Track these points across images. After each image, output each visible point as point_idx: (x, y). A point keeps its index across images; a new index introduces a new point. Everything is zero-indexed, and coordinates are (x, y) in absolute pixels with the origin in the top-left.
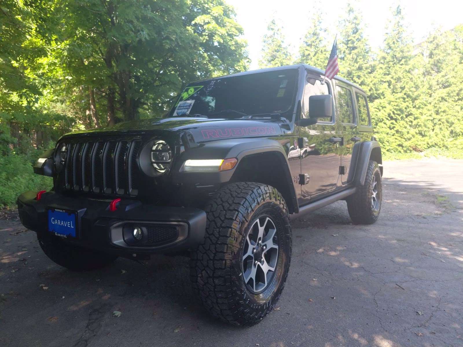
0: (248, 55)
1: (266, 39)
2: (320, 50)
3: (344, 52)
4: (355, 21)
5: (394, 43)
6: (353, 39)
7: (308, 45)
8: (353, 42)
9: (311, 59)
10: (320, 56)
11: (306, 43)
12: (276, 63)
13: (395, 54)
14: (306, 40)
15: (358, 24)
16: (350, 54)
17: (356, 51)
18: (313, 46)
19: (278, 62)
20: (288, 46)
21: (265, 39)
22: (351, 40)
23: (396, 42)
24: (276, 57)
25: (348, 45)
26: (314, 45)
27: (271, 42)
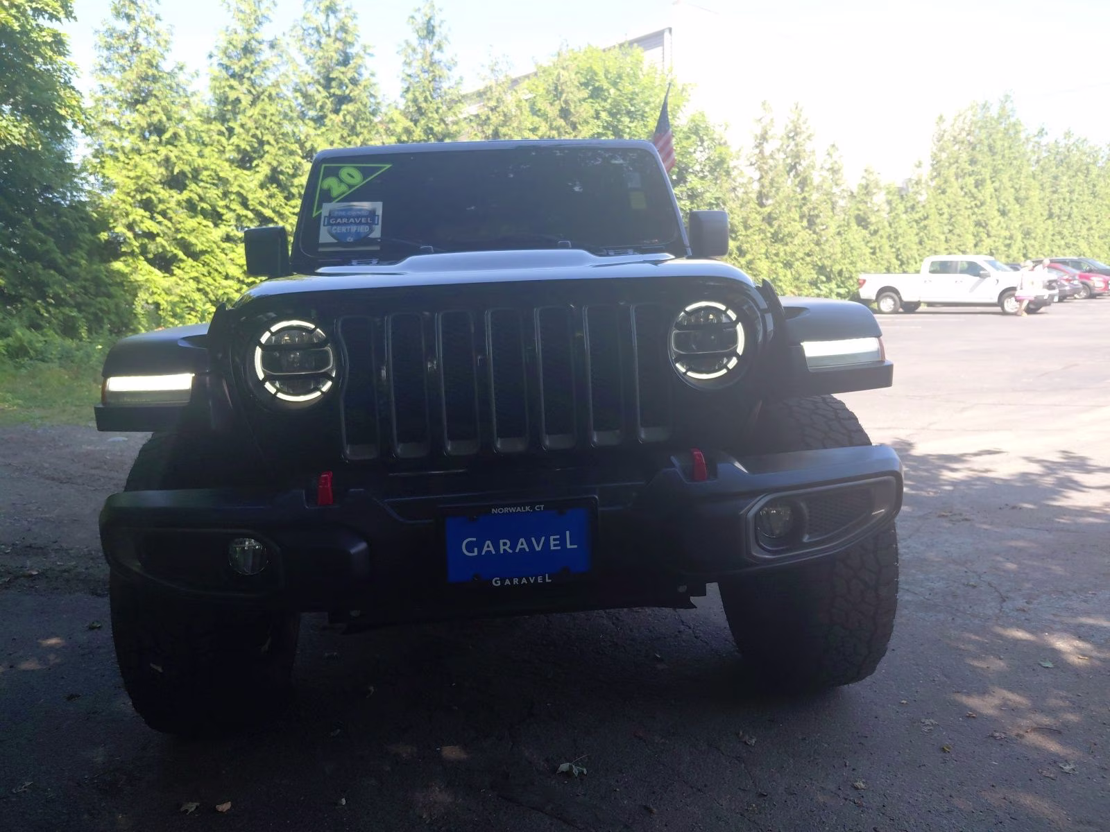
0: (70, 79)
1: (114, 41)
2: (267, 94)
3: (322, 107)
4: (342, 35)
5: (426, 100)
6: (342, 77)
7: (233, 76)
8: (341, 85)
9: (244, 111)
10: (267, 107)
11: (227, 68)
12: (154, 112)
13: (430, 125)
14: (225, 61)
15: (351, 44)
16: (336, 111)
17: (350, 107)
18: (245, 80)
19: (159, 109)
20: (176, 70)
21: (109, 40)
22: (337, 80)
23: (430, 98)
24: (152, 95)
25: (332, 91)
26: (249, 79)
27: (126, 50)
